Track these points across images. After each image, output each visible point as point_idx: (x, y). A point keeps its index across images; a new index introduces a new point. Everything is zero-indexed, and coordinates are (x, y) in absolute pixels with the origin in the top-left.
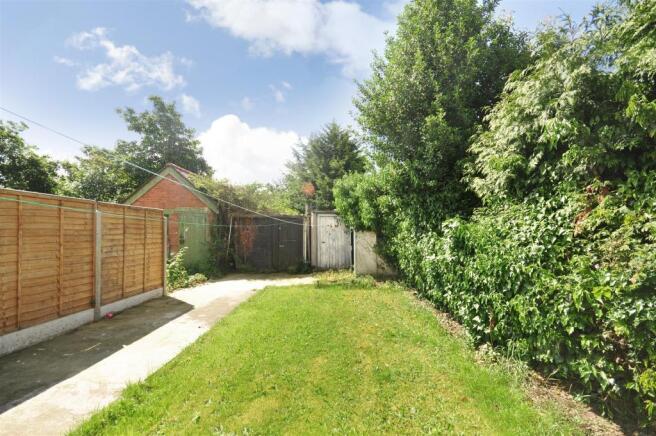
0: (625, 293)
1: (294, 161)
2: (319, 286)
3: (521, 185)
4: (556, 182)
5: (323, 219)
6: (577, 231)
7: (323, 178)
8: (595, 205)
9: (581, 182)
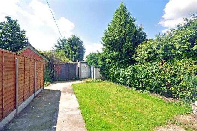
0: (170, 77)
1: (58, 45)
2: (87, 83)
3: (149, 60)
4: (155, 60)
5: (83, 64)
6: (161, 68)
7: (72, 52)
8: (163, 64)
9: (160, 60)
